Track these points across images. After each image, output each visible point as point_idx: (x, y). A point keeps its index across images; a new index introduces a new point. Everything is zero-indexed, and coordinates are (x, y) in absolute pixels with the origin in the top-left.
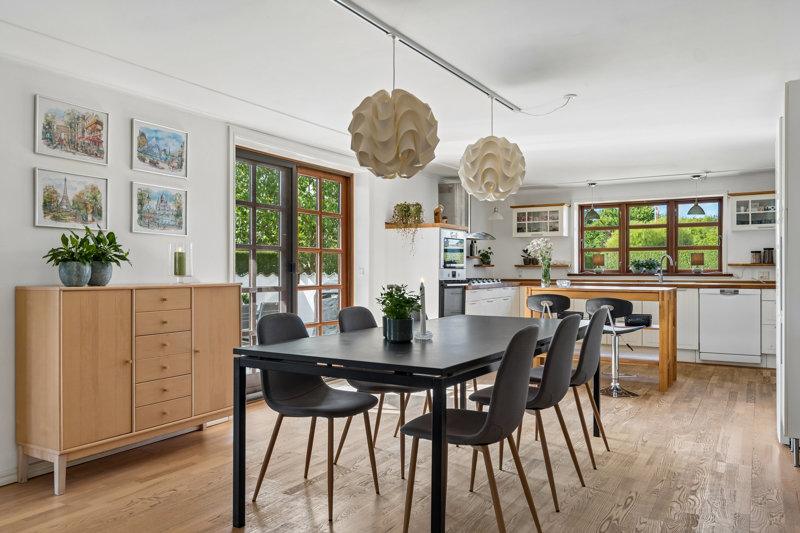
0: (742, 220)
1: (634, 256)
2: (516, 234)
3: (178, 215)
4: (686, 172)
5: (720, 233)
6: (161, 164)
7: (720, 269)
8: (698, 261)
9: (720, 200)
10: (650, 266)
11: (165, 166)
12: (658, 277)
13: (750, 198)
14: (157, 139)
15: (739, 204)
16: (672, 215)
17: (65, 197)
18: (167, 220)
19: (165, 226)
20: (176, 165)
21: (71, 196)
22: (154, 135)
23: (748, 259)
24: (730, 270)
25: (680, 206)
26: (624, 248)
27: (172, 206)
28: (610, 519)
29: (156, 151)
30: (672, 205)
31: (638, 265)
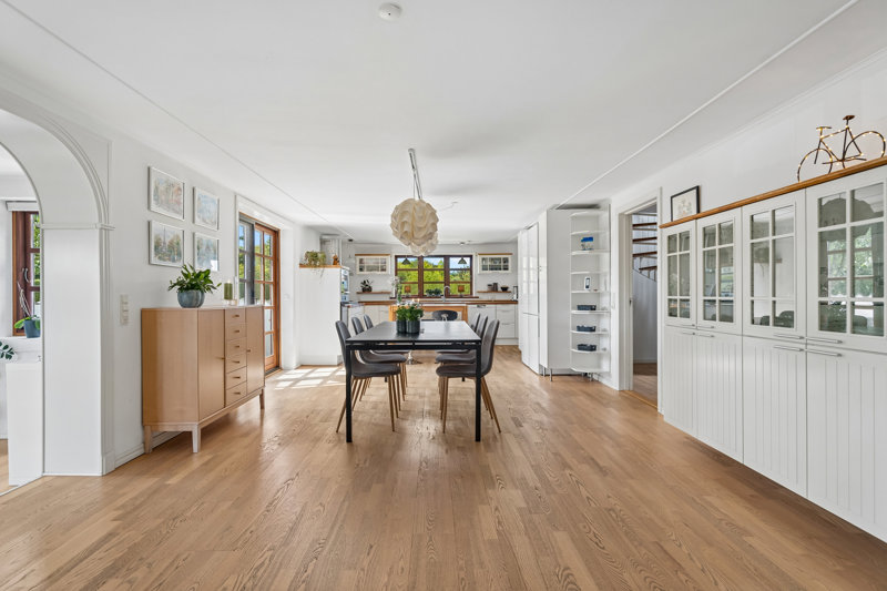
0: (484, 268)
1: (426, 287)
2: (359, 272)
4: (458, 241)
5: (471, 274)
7: (471, 293)
8: (461, 290)
9: (471, 257)
10: (437, 292)
12: (443, 299)
13: (488, 257)
15: (483, 259)
16: (447, 263)
23: (486, 289)
24: (478, 295)
25: (451, 259)
26: (421, 282)
30: (447, 258)
31: (430, 292)
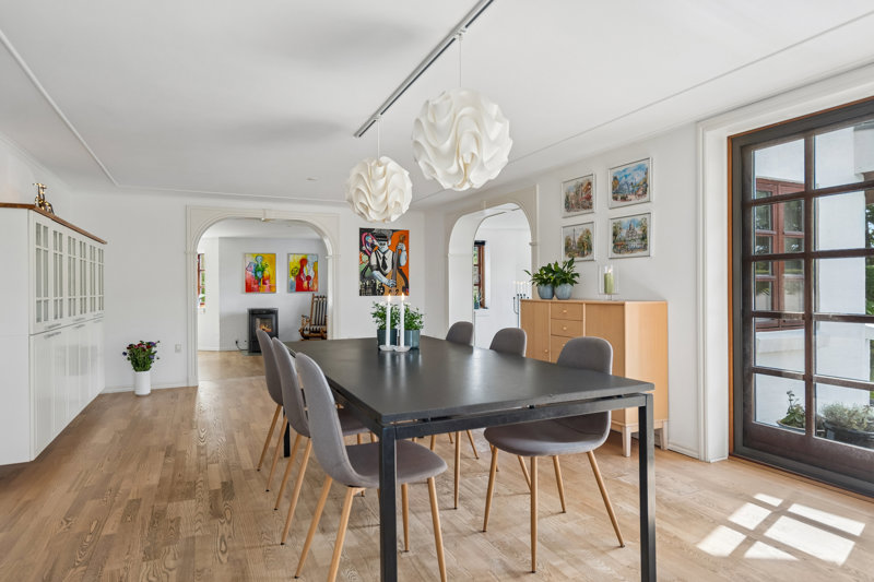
3: (644, 238)
6: (629, 197)
11: (633, 197)
14: (626, 176)
17: (574, 242)
18: (634, 244)
19: (632, 250)
20: (641, 192)
21: (577, 240)
22: (623, 174)
27: (639, 231)
28: (229, 522)
29: (625, 187)
